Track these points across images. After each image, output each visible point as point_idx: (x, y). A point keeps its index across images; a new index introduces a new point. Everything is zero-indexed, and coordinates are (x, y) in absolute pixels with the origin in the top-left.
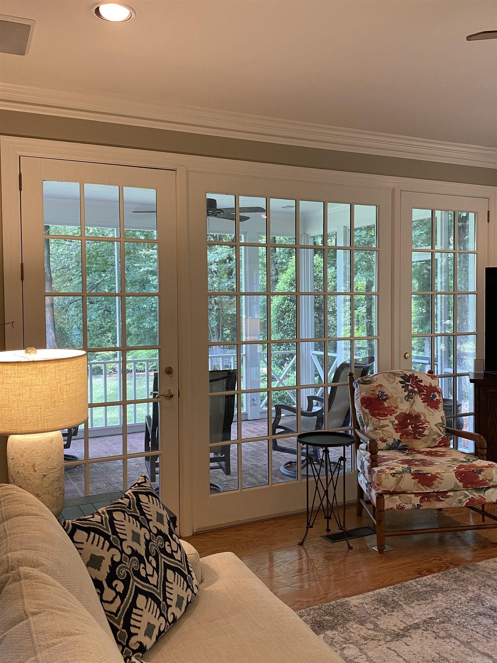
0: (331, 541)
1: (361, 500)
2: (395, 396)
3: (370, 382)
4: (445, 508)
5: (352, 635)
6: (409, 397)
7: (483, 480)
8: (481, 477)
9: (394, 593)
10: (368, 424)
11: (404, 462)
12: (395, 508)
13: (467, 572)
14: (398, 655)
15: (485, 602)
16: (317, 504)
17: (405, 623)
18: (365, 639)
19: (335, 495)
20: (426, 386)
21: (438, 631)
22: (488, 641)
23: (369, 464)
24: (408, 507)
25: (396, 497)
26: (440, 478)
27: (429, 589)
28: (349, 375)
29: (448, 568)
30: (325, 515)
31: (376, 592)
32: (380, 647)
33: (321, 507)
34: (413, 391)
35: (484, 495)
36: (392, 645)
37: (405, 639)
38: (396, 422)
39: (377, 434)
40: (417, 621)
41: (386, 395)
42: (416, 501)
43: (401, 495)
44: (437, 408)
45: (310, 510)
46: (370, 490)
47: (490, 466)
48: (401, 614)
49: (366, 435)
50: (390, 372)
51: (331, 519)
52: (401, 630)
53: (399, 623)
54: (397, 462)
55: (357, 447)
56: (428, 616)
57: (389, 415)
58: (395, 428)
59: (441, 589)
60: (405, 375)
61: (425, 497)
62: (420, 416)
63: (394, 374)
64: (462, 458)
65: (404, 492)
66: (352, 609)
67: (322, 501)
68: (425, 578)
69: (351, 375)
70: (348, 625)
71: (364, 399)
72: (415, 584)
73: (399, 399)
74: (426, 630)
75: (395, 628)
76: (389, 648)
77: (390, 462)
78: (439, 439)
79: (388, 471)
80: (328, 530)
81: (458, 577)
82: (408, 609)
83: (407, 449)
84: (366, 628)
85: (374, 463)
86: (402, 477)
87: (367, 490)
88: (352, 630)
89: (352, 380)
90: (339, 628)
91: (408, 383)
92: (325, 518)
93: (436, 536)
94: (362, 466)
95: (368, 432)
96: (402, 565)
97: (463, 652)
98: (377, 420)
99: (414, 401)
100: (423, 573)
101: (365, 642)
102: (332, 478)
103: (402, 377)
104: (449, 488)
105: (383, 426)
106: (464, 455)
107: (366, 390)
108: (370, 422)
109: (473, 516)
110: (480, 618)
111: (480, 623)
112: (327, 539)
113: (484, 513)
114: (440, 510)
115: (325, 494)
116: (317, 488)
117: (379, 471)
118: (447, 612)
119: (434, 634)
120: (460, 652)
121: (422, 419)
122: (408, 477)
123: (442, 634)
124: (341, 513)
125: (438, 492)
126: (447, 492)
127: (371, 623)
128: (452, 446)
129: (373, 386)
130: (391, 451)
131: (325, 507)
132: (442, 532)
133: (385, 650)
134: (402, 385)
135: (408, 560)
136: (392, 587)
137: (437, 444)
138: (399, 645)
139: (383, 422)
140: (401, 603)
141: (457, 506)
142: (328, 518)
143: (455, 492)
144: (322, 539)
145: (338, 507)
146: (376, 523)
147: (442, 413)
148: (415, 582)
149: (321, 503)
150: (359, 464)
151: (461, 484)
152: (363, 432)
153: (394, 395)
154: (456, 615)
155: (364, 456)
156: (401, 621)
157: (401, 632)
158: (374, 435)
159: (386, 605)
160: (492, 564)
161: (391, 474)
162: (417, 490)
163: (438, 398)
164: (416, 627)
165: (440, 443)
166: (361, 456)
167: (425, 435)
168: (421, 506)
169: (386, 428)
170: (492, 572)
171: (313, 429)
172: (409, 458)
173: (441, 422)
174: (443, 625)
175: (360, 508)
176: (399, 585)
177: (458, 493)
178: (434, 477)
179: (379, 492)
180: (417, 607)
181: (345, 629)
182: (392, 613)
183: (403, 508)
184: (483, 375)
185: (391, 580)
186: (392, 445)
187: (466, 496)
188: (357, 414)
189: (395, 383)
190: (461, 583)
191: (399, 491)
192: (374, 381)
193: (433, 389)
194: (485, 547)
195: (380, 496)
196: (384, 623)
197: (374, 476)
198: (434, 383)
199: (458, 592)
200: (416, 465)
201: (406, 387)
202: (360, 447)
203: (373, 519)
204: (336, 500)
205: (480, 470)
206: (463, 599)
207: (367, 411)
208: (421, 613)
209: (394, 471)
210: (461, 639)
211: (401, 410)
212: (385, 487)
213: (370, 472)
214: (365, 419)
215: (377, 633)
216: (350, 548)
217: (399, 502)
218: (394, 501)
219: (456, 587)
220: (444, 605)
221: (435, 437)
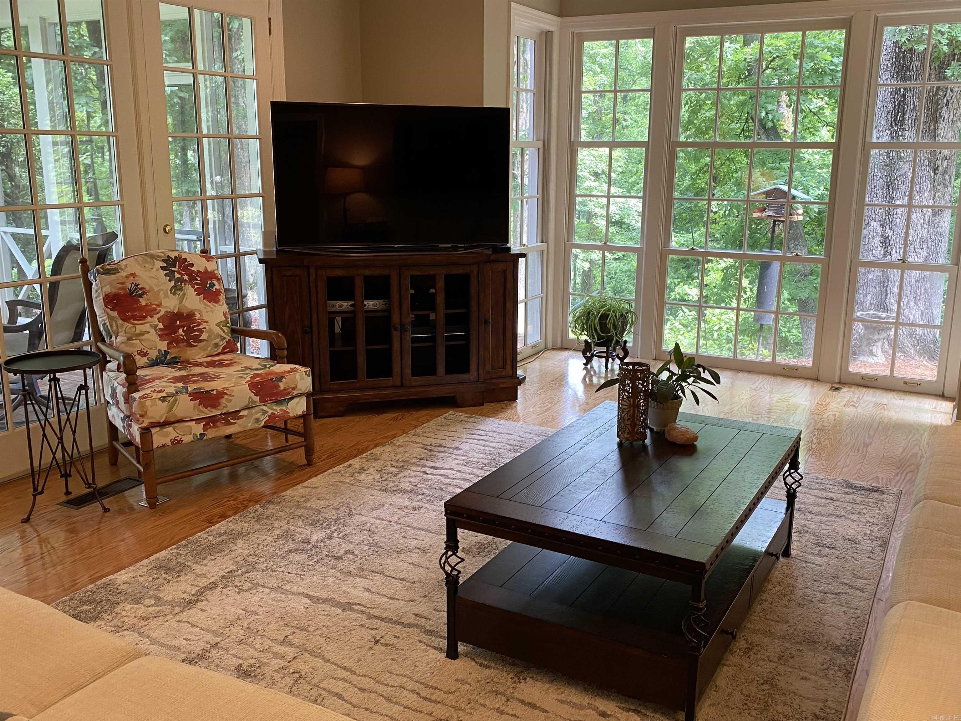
0: (76, 507)
1: (115, 443)
2: (156, 289)
3: (115, 271)
4: (235, 434)
5: (126, 619)
6: (175, 290)
7: (285, 389)
8: (282, 386)
9: (178, 554)
10: (118, 333)
11: (177, 380)
12: (169, 444)
13: (271, 507)
14: (193, 626)
15: (296, 536)
16: (48, 458)
17: (197, 586)
18: (144, 619)
19: (74, 440)
20: (199, 272)
21: (241, 584)
22: (302, 579)
23: (125, 390)
24: (187, 439)
25: (170, 429)
26: (229, 395)
27: (224, 538)
28: (80, 262)
29: (246, 507)
30: (61, 473)
31: (152, 558)
32: (167, 623)
33: (54, 463)
34: (180, 280)
35: (287, 407)
36: (184, 616)
37: (199, 605)
38: (161, 326)
39: (133, 345)
40: (213, 579)
41: (142, 288)
42: (198, 429)
43: (176, 425)
44: (217, 301)
45: (36, 469)
46: (130, 426)
47: (293, 370)
48: (191, 576)
49: (117, 350)
50: (145, 254)
51: (70, 476)
52: (193, 595)
53: (189, 588)
54: (166, 382)
55: (103, 369)
56: (227, 571)
57: (149, 317)
58: (159, 335)
59: (241, 535)
60: (168, 256)
61: (210, 422)
62: (194, 315)
63: (152, 257)
64: (256, 364)
65: (181, 421)
66: (122, 587)
67: (54, 454)
68: (217, 526)
69: (83, 261)
70: (118, 609)
71: (109, 297)
72: (205, 536)
73: (162, 293)
74: (226, 586)
75: (184, 596)
76: (179, 621)
77: (157, 382)
78: (223, 344)
79: (155, 395)
80: (68, 493)
81: (260, 515)
82: (199, 569)
83: (178, 362)
84: (144, 606)
85: (133, 388)
86: (176, 400)
87: (124, 426)
88: (124, 613)
89: (86, 271)
90: (105, 615)
91: (173, 269)
92: (62, 476)
93: (226, 471)
94: (114, 394)
95: (118, 344)
96: (186, 516)
97: (274, 599)
98: (131, 325)
99: (184, 294)
100: (214, 521)
101: (146, 623)
102: (68, 419)
103: (164, 261)
104: (243, 405)
105: (142, 334)
106: (258, 361)
107: (110, 284)
108: (120, 330)
109: (271, 438)
110: (291, 556)
111: (291, 562)
112: (68, 505)
113: (286, 431)
114: (229, 437)
115: (59, 443)
116: (44, 435)
117: (141, 398)
118: (250, 559)
119: (236, 589)
120: (270, 601)
121: (197, 318)
122: (184, 398)
123: (247, 585)
124: (88, 466)
125: (228, 414)
126: (239, 411)
127: (150, 598)
128: (239, 352)
129: (122, 277)
130: (155, 367)
131: (60, 461)
132: (233, 465)
133: (175, 624)
134: (165, 272)
135: (193, 509)
136: (174, 546)
137: (220, 351)
138: (194, 614)
139: (139, 328)
140: (189, 563)
141: (253, 427)
142: (66, 476)
143: (251, 410)
144: (60, 507)
145: (81, 458)
146: (142, 469)
147: (225, 308)
148: (205, 533)
149: (54, 457)
150: (108, 392)
151: (257, 399)
152: (111, 345)
153: (154, 287)
154: (262, 560)
155: (115, 379)
156: (192, 585)
157: (194, 598)
158: (128, 348)
159: (168, 570)
160: (301, 491)
161: (159, 399)
162: (198, 415)
163: (217, 287)
164: (213, 586)
165: (224, 348)
166: (110, 381)
167: (202, 341)
168: (204, 435)
169: (146, 336)
170: (302, 500)
171: (24, 351)
172: (184, 373)
173: (224, 319)
174: (247, 575)
175: (114, 454)
176: (184, 542)
177: (253, 411)
178: (221, 394)
179: (144, 425)
180: (212, 563)
181: (114, 614)
182: (178, 579)
183: (180, 442)
184: (275, 252)
185: (173, 538)
186: (156, 358)
187: (265, 412)
188: (99, 320)
189: (154, 270)
190: (265, 521)
191: (172, 419)
192: (122, 270)
193: (210, 276)
194: (291, 472)
195: (146, 432)
196: (169, 594)
197: (135, 405)
198: (211, 266)
199: (262, 533)
200: (194, 382)
201: (170, 275)
202: (107, 368)
203: (138, 465)
204: (78, 449)
205: (281, 377)
206: (269, 538)
207: (115, 314)
208: (216, 569)
209: (164, 394)
210: (270, 585)
211: (166, 307)
212: (152, 418)
213: (128, 399)
214: (111, 326)
215: (161, 608)
216: (106, 510)
217: (173, 435)
218: (167, 435)
219: (258, 527)
220: (246, 552)
221: (217, 340)
